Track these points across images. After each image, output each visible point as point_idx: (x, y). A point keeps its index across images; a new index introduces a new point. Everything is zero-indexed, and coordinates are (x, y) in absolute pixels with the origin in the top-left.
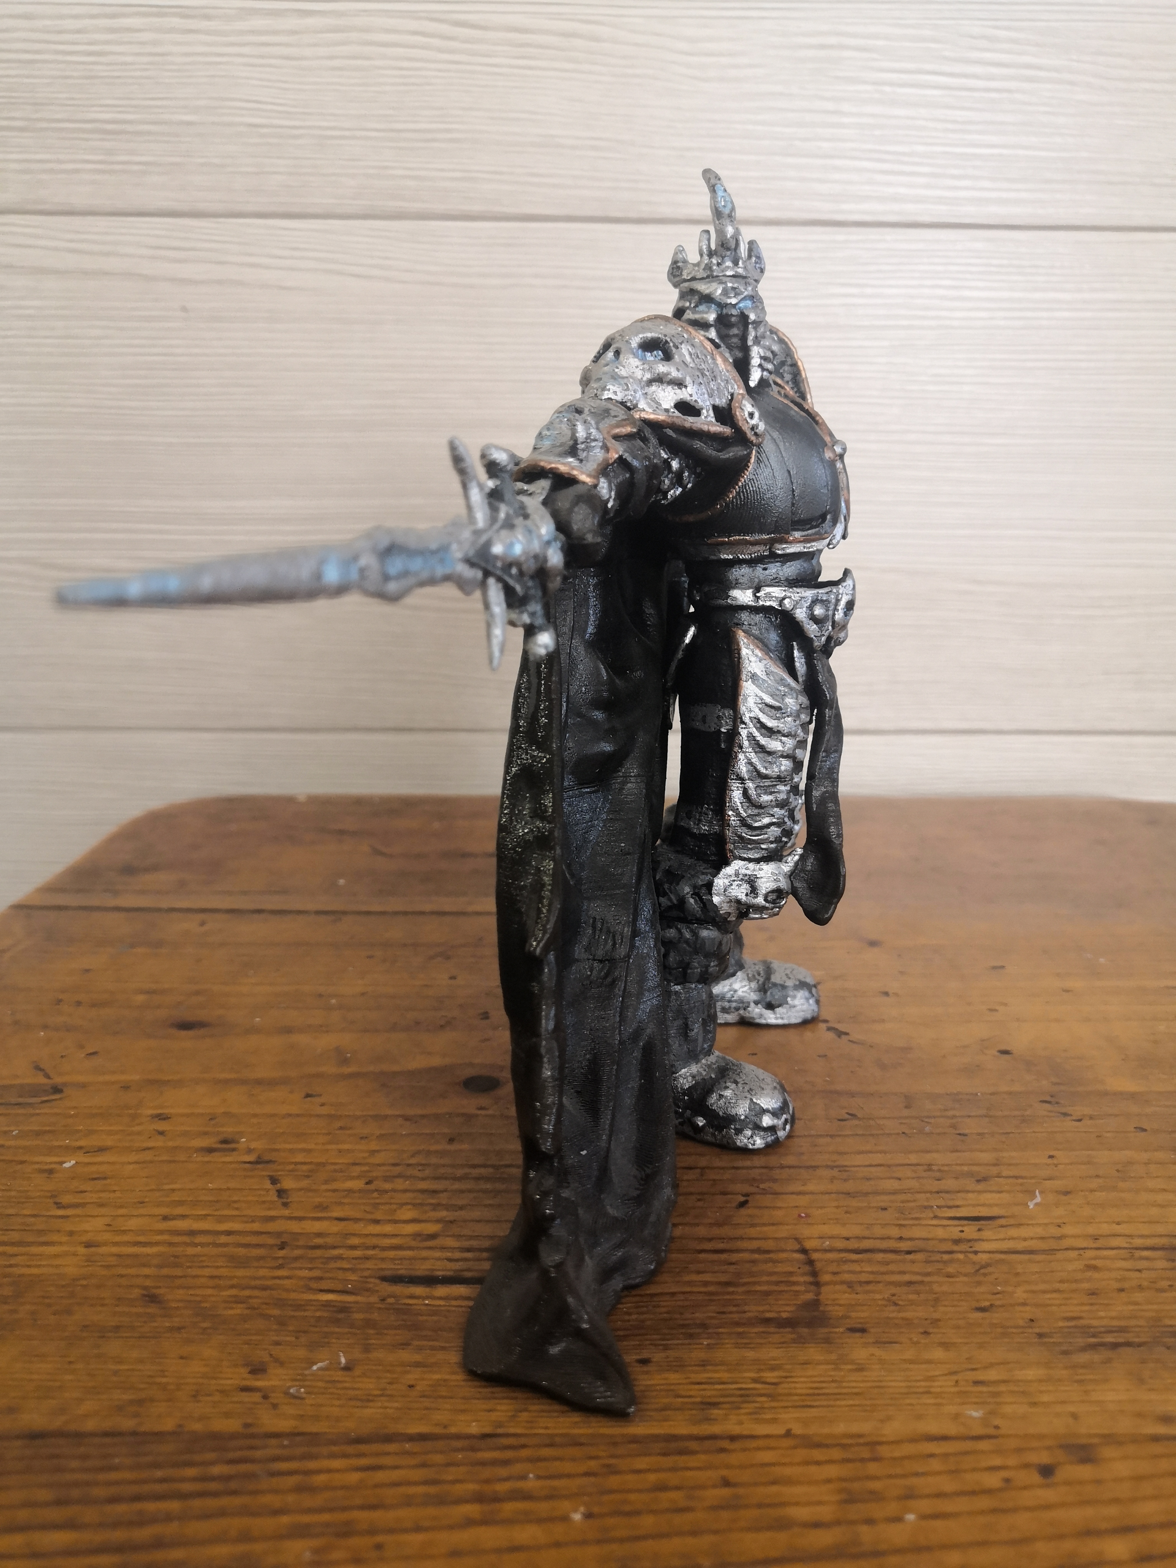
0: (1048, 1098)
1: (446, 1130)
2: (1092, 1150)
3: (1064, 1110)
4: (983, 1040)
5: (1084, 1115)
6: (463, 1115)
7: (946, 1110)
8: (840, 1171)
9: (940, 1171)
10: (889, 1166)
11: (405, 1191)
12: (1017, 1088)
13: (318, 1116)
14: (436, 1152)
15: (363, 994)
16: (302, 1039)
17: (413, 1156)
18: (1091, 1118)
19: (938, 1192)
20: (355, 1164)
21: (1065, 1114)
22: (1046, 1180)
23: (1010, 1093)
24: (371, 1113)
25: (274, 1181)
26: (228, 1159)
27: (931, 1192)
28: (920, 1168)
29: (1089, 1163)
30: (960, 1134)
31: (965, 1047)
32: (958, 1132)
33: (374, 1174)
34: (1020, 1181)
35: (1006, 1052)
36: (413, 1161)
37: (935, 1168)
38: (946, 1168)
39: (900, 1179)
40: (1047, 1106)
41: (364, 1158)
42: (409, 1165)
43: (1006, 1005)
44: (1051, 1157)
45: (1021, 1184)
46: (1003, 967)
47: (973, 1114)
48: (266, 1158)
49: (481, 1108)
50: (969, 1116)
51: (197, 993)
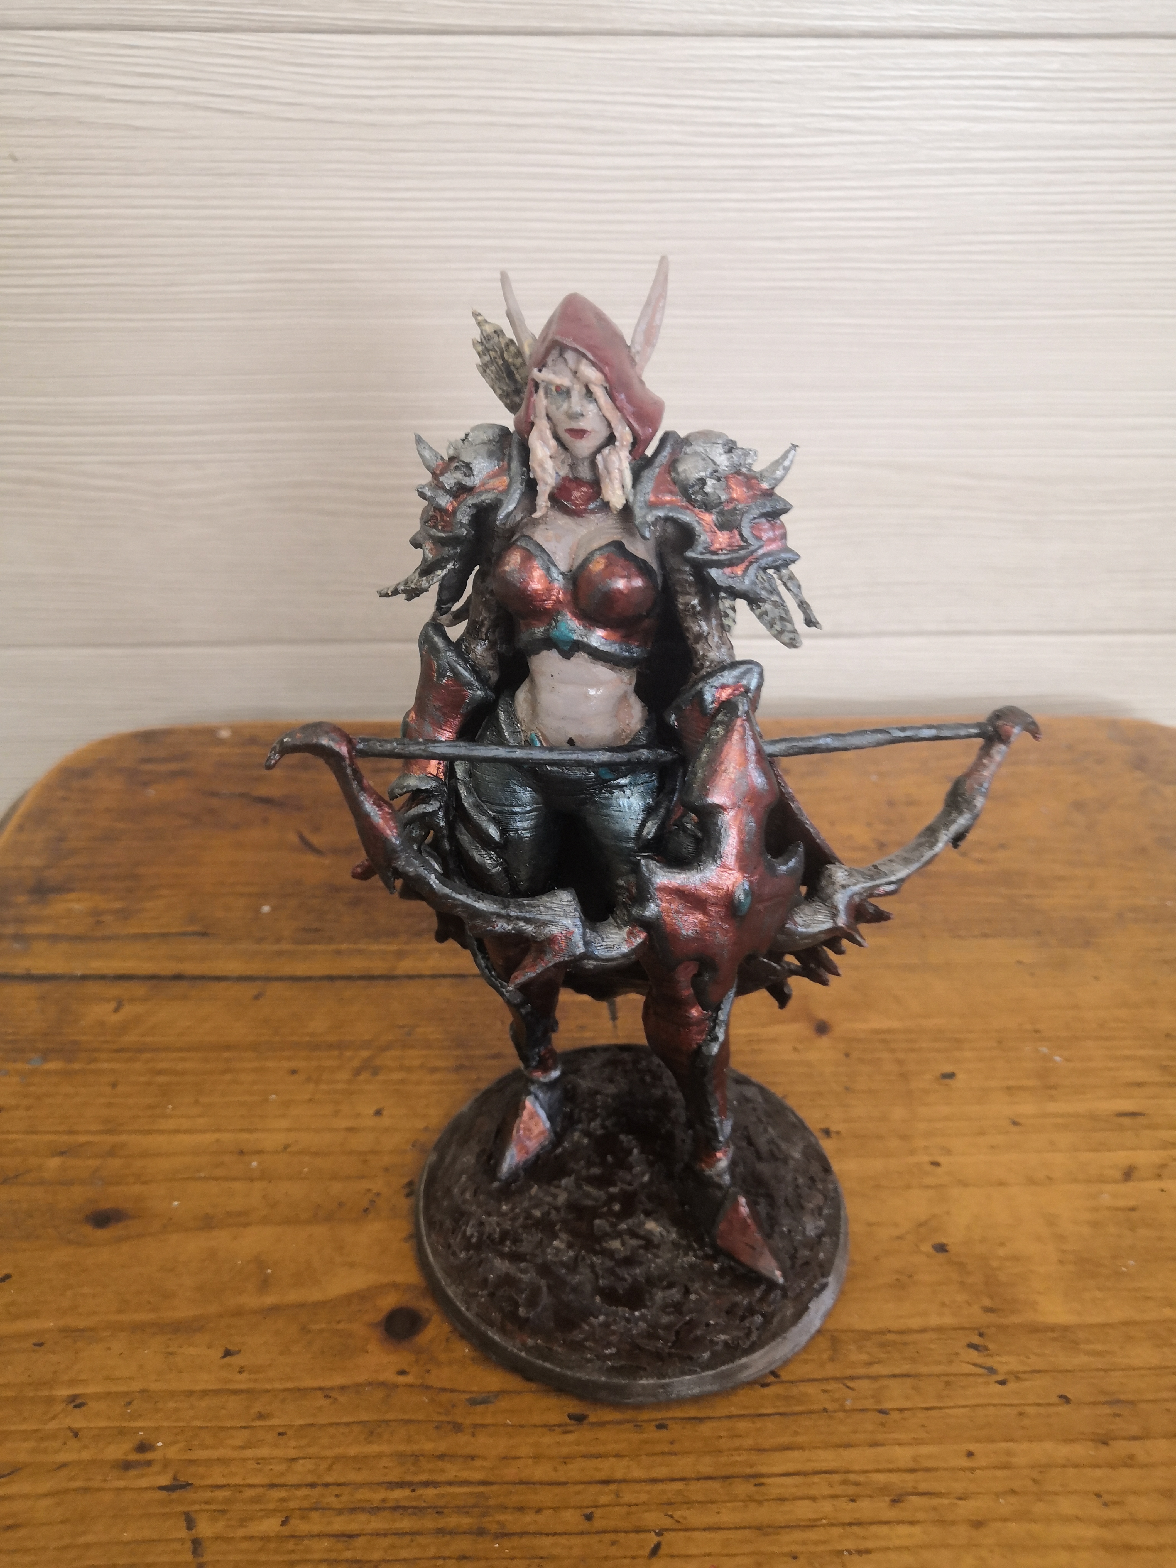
0: (976, 1340)
1: (364, 1417)
2: (1012, 1440)
3: (989, 1362)
4: (920, 1225)
5: (1009, 1373)
6: (383, 1384)
7: (870, 1364)
8: (756, 1485)
9: (857, 1484)
10: (805, 1474)
11: (320, 1536)
12: (948, 1320)
13: (235, 1392)
14: (355, 1458)
15: (286, 1147)
16: (221, 1239)
17: (330, 1468)
18: (1017, 1376)
19: (850, 1524)
20: (272, 1486)
21: (991, 1371)
22: (960, 1499)
23: (939, 1329)
24: (290, 1385)
25: (190, 1524)
26: (144, 1483)
27: (843, 1524)
28: (837, 1477)
29: (1006, 1466)
30: (882, 1412)
31: (900, 1238)
32: (879, 1407)
33: (292, 1505)
34: (935, 1501)
35: (941, 1248)
36: (329, 1479)
37: (852, 1477)
38: (861, 1478)
39: (814, 1499)
40: (974, 1355)
41: (282, 1474)
42: (327, 1485)
43: (948, 1151)
44: (970, 1454)
45: (935, 1509)
46: (951, 1076)
47: (897, 1371)
48: (182, 1479)
49: (402, 1373)
50: (894, 1376)
51: (113, 1152)
